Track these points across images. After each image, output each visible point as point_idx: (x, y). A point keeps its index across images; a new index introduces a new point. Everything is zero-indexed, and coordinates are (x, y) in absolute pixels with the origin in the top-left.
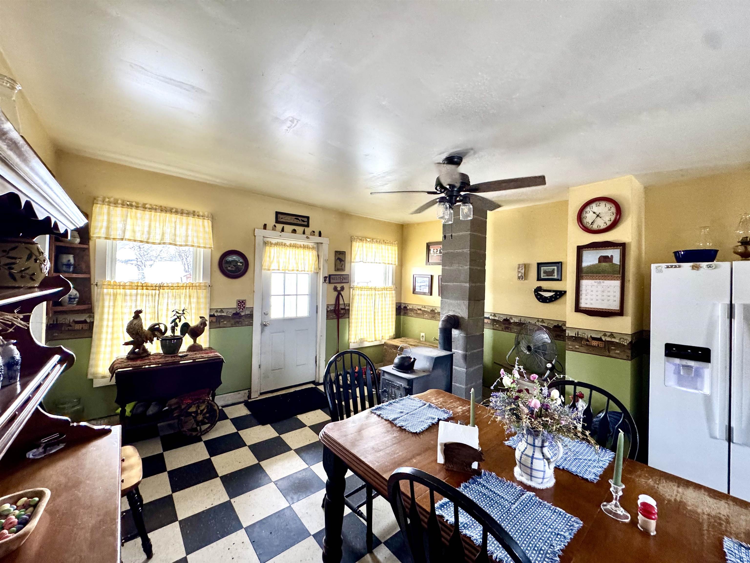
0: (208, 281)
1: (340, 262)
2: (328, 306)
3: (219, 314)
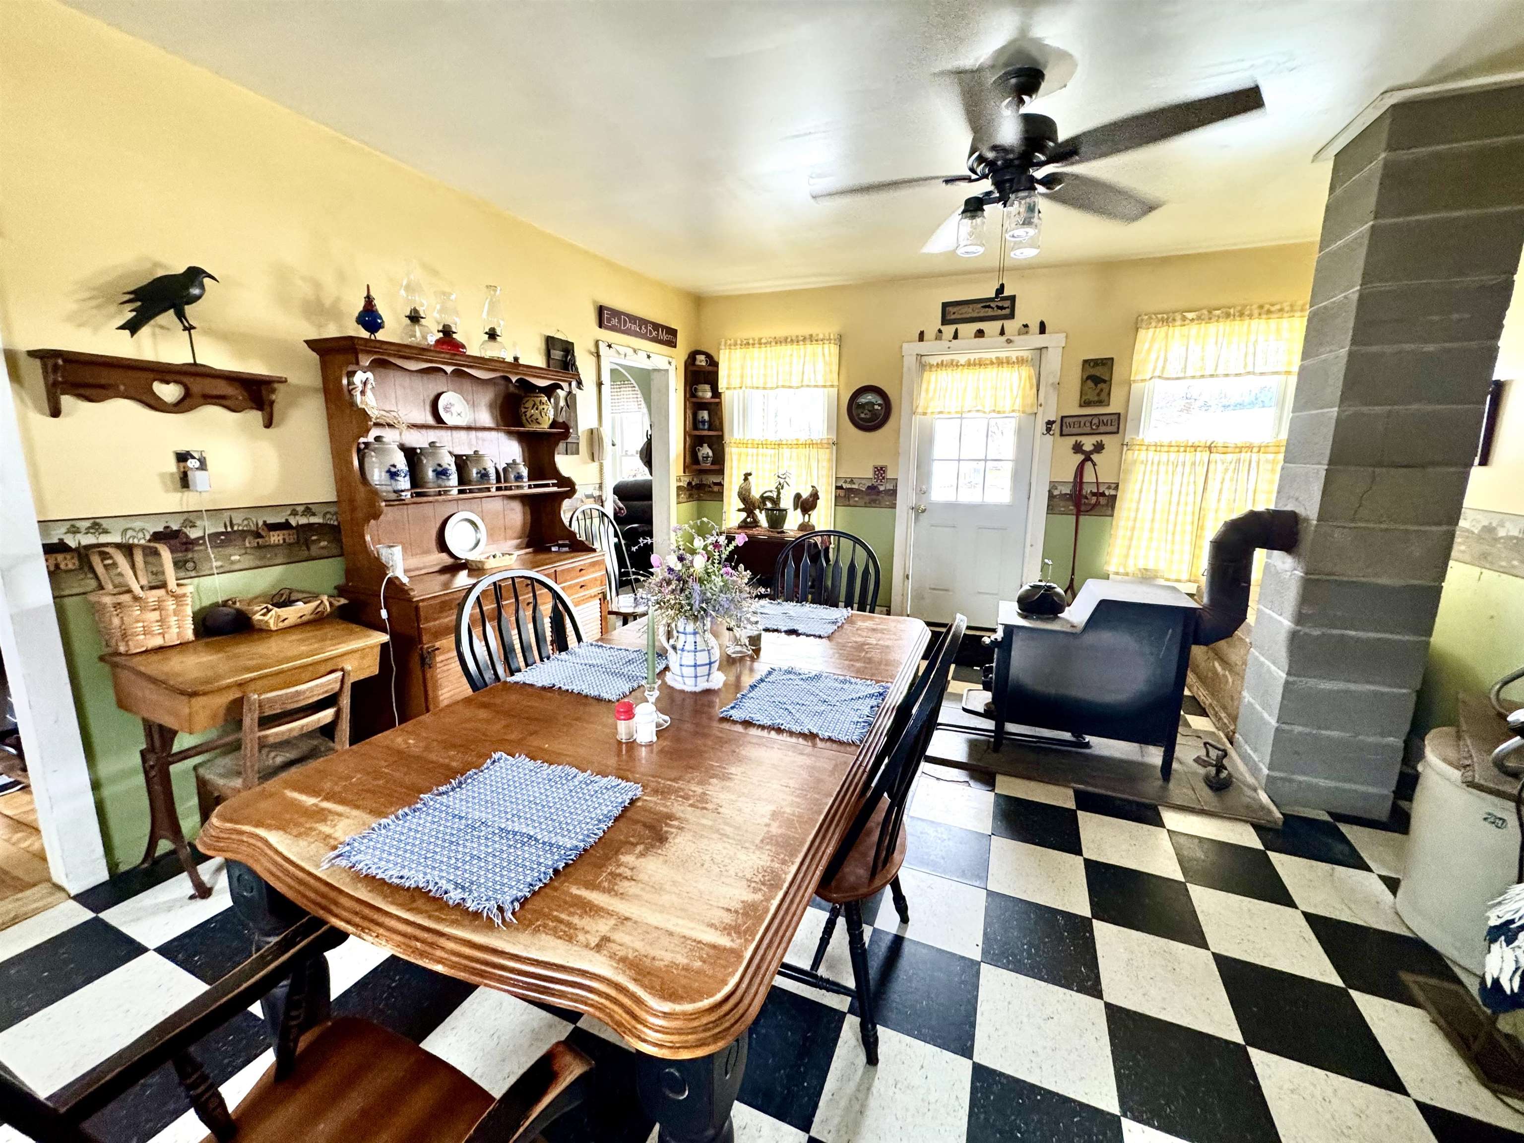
0: (834, 437)
1: (1096, 385)
2: (1053, 485)
3: (849, 486)
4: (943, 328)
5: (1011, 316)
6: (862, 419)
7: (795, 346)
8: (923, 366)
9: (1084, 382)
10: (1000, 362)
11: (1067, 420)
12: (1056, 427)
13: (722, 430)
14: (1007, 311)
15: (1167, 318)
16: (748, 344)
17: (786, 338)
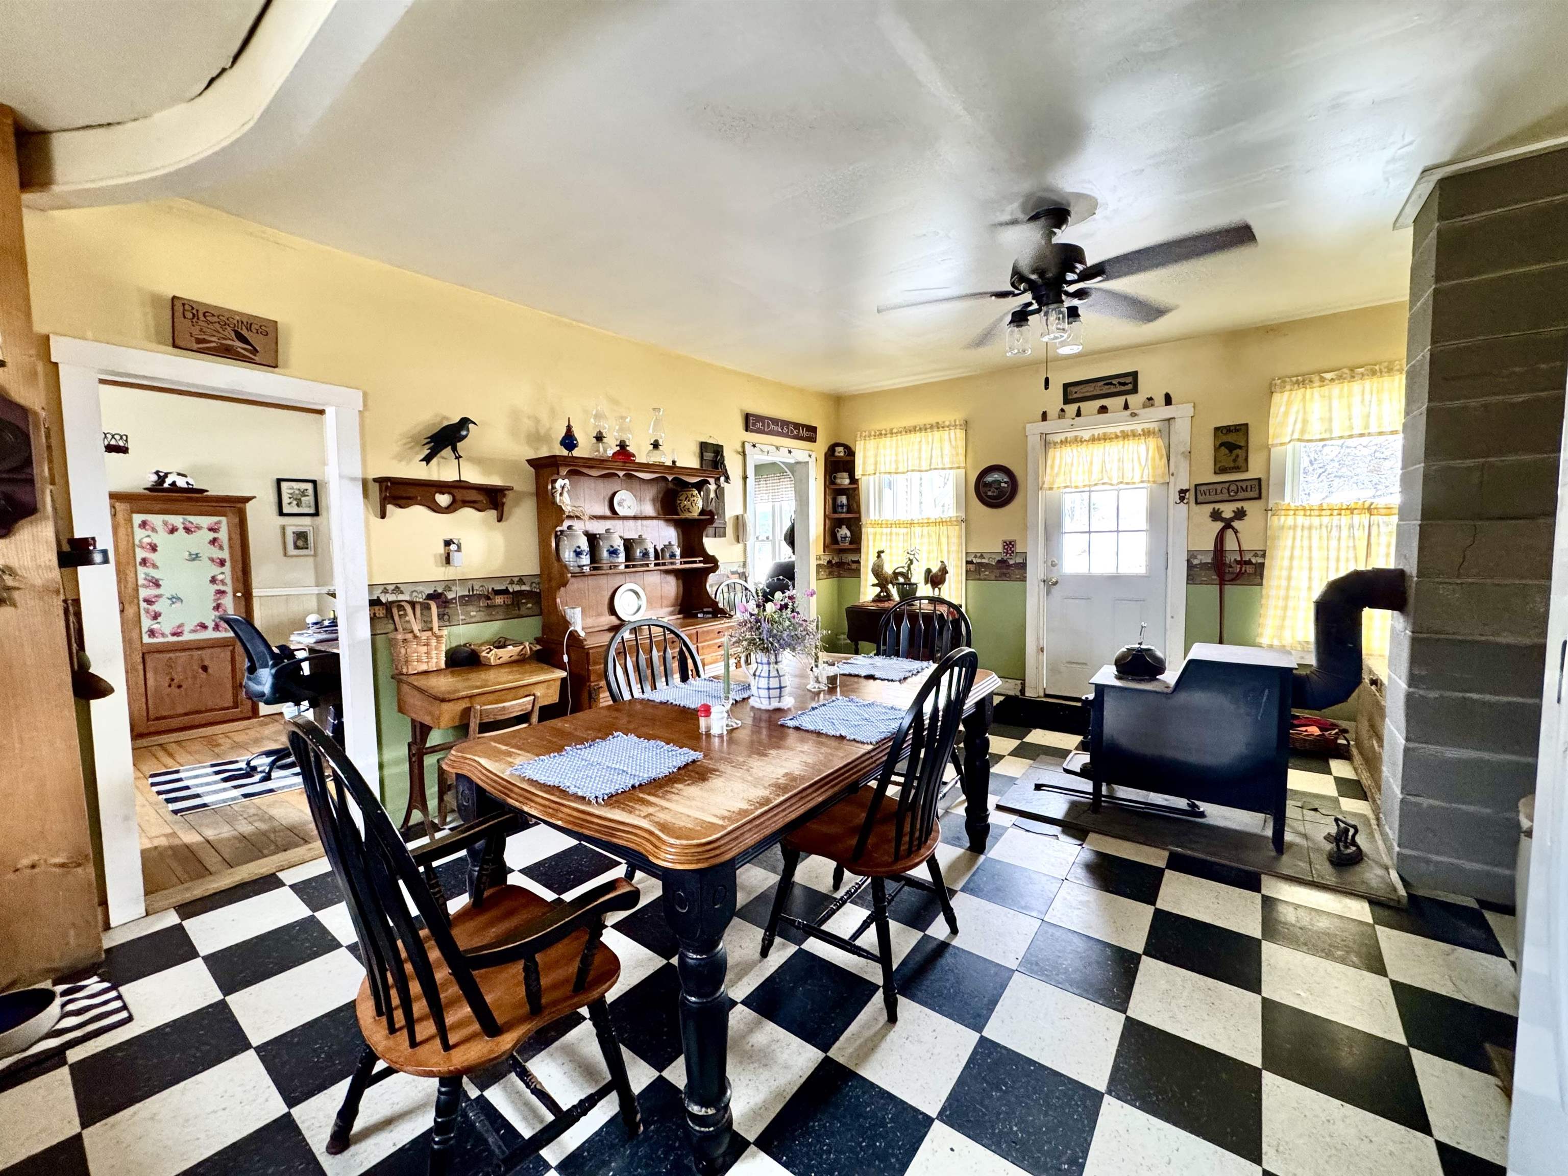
0: (962, 515)
1: (1231, 451)
2: (1192, 555)
3: (979, 561)
4: (1066, 407)
5: (1135, 390)
6: (989, 497)
7: (923, 434)
8: (1047, 444)
9: (1216, 449)
10: (1125, 436)
11: (1203, 488)
12: (1190, 496)
13: (859, 512)
14: (1130, 387)
15: (1303, 380)
16: (881, 434)
17: (915, 427)
